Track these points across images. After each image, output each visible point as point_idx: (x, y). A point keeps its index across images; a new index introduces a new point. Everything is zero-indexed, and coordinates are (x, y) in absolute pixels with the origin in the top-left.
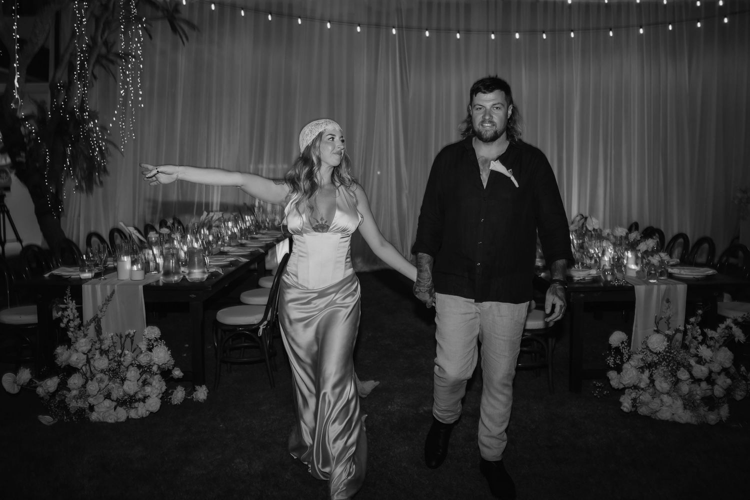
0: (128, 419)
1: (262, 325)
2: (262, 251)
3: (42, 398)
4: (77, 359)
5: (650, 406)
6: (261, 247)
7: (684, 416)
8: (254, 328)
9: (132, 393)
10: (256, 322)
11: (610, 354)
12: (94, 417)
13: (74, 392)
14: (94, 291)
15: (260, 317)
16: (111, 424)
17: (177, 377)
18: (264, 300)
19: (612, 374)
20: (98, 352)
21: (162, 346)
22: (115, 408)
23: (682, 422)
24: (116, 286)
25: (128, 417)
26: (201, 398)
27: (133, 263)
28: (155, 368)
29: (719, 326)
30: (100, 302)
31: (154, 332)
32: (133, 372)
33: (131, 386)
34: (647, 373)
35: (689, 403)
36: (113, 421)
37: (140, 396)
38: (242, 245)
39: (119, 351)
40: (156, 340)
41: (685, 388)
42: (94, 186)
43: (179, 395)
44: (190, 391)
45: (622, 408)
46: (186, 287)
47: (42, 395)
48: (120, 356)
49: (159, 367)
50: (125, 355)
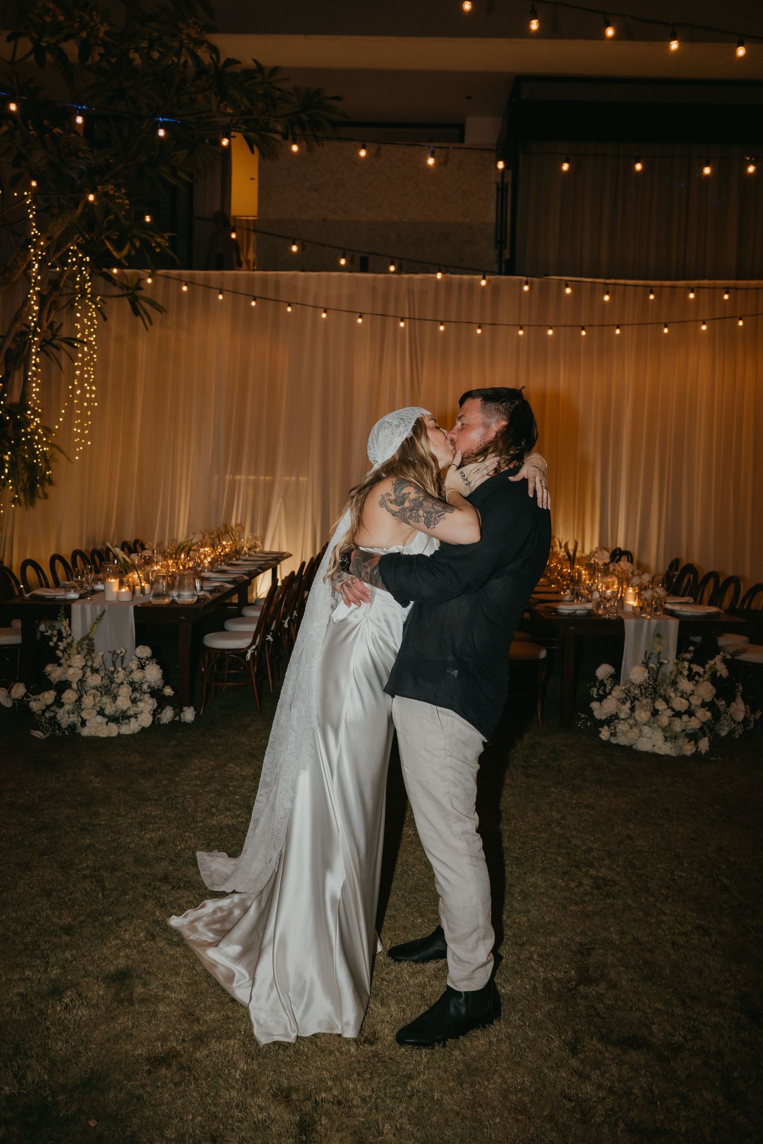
0: (119, 735)
1: (251, 649)
2: (246, 578)
3: (34, 713)
4: (74, 673)
5: (629, 735)
6: (245, 574)
7: (665, 748)
8: (241, 653)
9: (125, 709)
10: (244, 646)
11: (594, 686)
12: (85, 732)
13: (67, 707)
14: (83, 611)
15: (248, 641)
16: (104, 738)
17: (168, 694)
18: (252, 628)
19: (595, 705)
20: (89, 669)
21: (154, 664)
22: (107, 723)
23: (662, 753)
24: (106, 606)
25: (119, 733)
26: (189, 718)
27: (121, 584)
28: (145, 687)
29: (708, 663)
30: (89, 621)
31: (145, 651)
32: (125, 689)
33: (123, 702)
34: (628, 704)
35: (670, 736)
36: (105, 736)
37: (131, 712)
38: (224, 572)
39: (112, 669)
40: (147, 659)
41: (664, 720)
42: (37, 500)
43: (167, 715)
44: (178, 711)
45: (600, 736)
46: (175, 609)
47: (35, 710)
48: (113, 673)
49: (149, 687)
50: (118, 672)
